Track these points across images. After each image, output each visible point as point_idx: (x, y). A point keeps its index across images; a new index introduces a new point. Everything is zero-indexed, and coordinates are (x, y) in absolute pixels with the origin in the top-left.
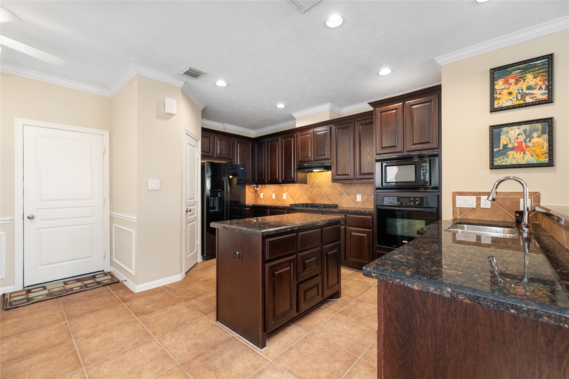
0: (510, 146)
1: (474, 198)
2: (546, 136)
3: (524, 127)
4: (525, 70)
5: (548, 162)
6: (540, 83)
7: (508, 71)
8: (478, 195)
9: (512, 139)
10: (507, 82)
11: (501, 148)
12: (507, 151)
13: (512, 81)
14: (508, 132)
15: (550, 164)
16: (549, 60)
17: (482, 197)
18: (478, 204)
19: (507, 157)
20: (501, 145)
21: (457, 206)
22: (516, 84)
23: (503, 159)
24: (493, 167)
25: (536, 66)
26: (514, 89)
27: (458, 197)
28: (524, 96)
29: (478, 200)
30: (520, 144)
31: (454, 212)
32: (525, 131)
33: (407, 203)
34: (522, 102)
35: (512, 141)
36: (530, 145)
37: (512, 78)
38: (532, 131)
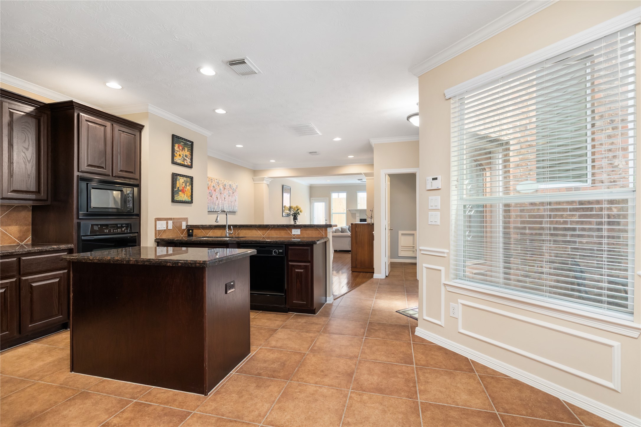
0: (180, 189)
1: (165, 222)
2: (190, 186)
3: (185, 178)
4: (185, 144)
5: (190, 201)
6: (189, 156)
7: (179, 141)
8: (167, 219)
9: (181, 184)
10: (179, 147)
11: (177, 189)
12: (179, 192)
13: (181, 148)
14: (179, 179)
15: (191, 202)
16: (191, 144)
17: (169, 221)
18: (167, 227)
19: (179, 195)
20: (177, 188)
21: (157, 229)
22: (182, 151)
23: (178, 196)
24: (173, 201)
25: (188, 144)
26: (181, 153)
27: (158, 222)
28: (184, 159)
29: (167, 223)
30: (183, 187)
31: (156, 234)
32: (185, 181)
33: (115, 230)
34: (183, 163)
35: (181, 186)
36: (186, 190)
37: (181, 146)
38: (187, 182)
